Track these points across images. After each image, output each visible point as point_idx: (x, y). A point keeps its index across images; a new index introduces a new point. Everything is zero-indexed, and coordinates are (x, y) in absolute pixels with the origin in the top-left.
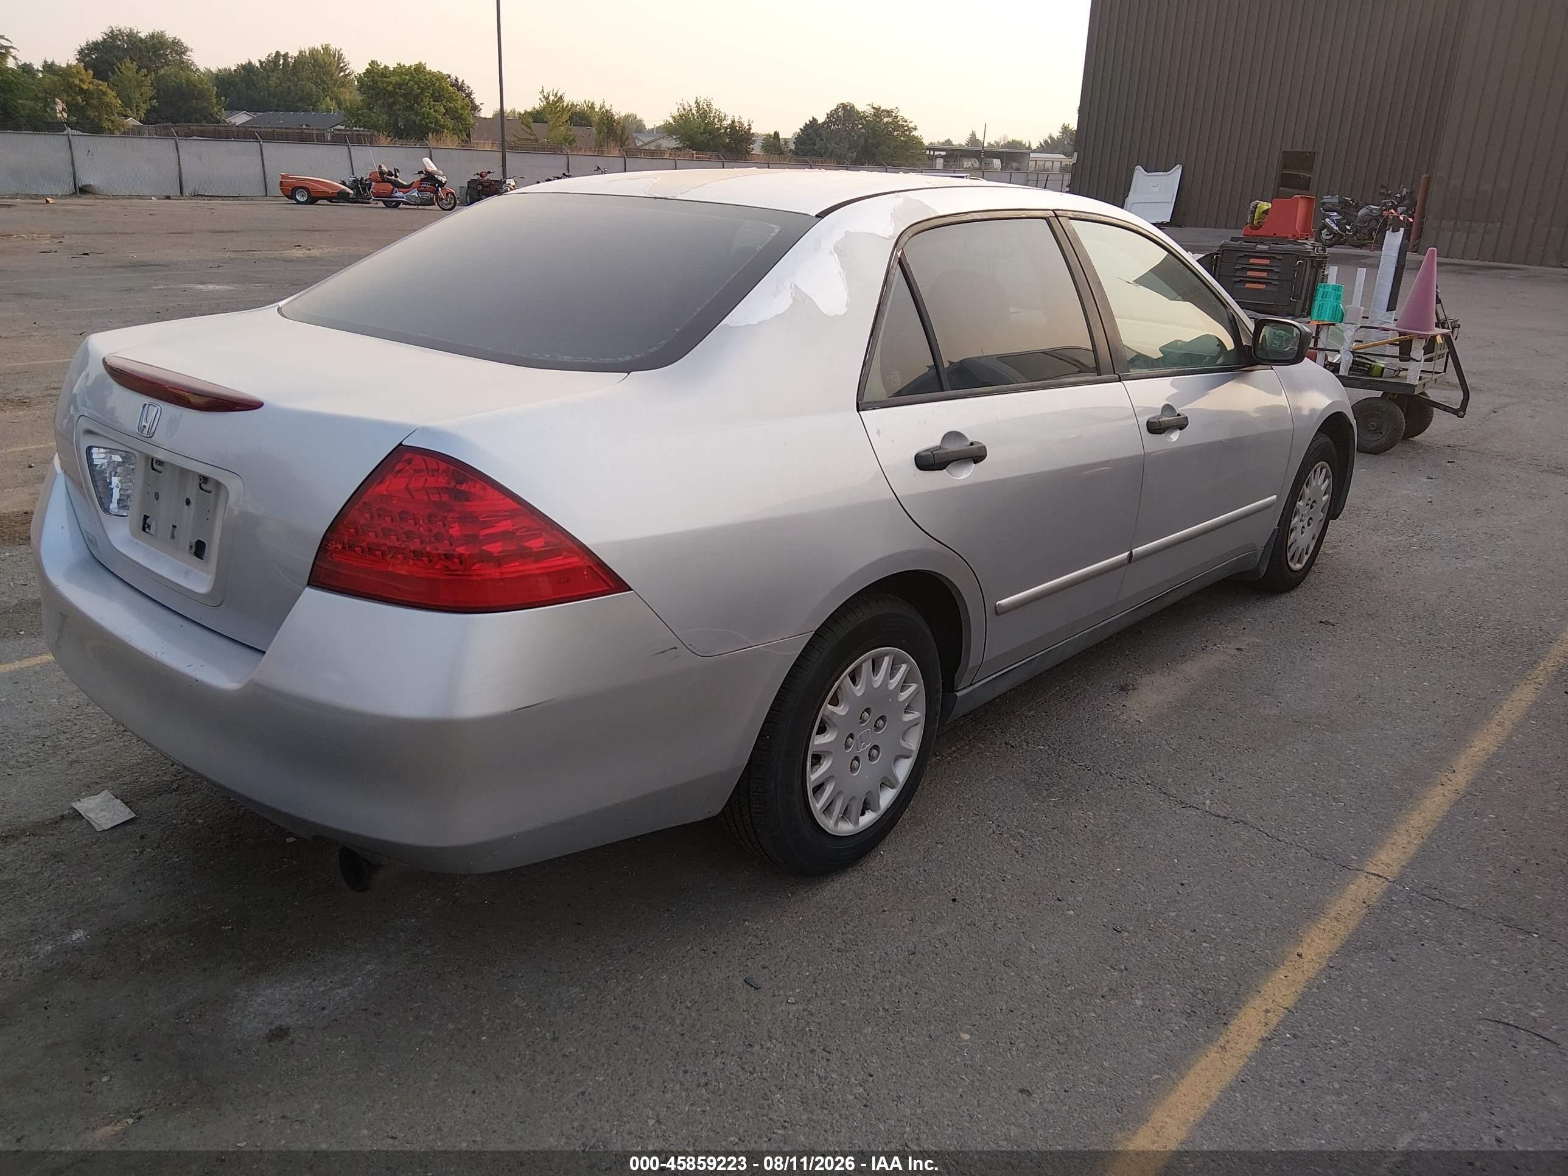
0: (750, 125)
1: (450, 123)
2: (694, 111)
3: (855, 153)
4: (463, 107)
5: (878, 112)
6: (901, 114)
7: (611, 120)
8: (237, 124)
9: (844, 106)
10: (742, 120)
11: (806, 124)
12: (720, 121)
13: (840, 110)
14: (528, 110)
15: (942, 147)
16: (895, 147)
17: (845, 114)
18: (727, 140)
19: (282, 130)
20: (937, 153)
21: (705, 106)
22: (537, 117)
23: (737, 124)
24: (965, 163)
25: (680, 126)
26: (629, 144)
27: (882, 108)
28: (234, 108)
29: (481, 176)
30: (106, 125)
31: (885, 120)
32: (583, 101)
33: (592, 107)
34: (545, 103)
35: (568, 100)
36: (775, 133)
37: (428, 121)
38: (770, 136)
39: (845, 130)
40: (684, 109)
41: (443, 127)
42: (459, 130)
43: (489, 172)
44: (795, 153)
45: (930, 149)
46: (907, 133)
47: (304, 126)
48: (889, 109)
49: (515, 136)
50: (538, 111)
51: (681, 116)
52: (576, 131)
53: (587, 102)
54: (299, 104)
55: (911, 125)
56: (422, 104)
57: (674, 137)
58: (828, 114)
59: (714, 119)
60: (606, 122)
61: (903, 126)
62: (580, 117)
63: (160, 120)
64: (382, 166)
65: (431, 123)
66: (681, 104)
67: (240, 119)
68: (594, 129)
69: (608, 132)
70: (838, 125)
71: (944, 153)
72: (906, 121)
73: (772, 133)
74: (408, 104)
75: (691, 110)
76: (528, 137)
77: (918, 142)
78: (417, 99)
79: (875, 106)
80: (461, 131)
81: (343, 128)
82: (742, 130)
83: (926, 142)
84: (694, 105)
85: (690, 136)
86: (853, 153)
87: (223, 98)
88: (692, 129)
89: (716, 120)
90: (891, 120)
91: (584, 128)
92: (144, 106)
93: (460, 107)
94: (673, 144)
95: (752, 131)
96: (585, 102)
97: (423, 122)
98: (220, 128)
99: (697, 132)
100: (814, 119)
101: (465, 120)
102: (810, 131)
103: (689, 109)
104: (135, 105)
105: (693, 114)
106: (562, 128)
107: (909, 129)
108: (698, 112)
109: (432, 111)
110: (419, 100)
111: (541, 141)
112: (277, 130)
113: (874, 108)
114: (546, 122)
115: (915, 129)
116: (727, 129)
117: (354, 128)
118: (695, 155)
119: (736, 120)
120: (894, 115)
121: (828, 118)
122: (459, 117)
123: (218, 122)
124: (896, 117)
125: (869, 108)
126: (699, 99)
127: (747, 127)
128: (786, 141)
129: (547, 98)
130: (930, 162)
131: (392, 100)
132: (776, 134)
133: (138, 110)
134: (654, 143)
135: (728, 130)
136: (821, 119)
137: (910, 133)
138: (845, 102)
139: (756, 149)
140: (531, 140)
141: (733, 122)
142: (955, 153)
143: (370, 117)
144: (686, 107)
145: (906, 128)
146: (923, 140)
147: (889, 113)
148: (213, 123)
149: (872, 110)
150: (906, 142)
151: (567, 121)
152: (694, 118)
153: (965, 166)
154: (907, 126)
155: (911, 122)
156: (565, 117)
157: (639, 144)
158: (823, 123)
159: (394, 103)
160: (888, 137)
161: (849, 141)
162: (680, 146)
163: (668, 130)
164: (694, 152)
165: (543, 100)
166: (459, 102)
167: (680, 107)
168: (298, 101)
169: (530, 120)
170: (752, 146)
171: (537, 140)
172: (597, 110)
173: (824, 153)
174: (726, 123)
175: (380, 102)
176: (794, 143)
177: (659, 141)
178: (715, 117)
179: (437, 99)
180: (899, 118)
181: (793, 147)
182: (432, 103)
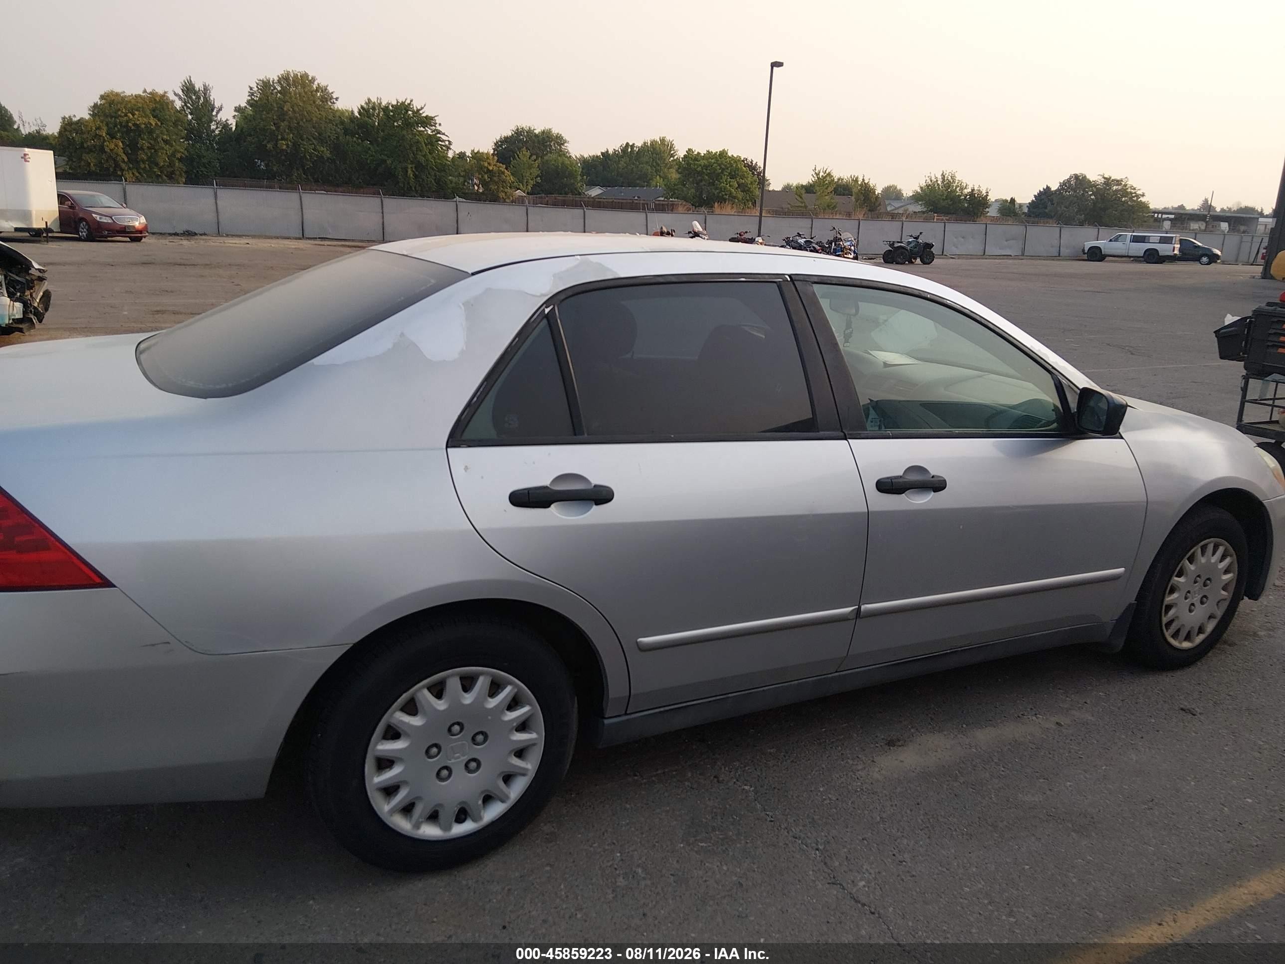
0: (988, 192)
1: (740, 195)
2: (939, 182)
3: (1083, 216)
4: (752, 183)
5: (1108, 182)
6: (1130, 183)
7: (868, 190)
8: (592, 196)
9: (1076, 177)
10: (981, 189)
11: (1040, 191)
12: (962, 189)
13: (1072, 179)
14: (804, 184)
15: (1174, 211)
16: (1123, 210)
17: (1079, 183)
18: (966, 205)
19: (619, 201)
20: (1165, 216)
21: (950, 178)
22: (809, 189)
23: (976, 192)
24: (1192, 225)
25: (926, 194)
26: (880, 209)
27: (1112, 178)
28: (592, 184)
29: (740, 235)
30: (502, 195)
31: (1115, 188)
32: (849, 176)
33: (856, 180)
34: (816, 179)
35: (836, 175)
36: (1012, 198)
37: (724, 193)
38: (1006, 201)
39: (1076, 196)
40: (931, 181)
41: (735, 198)
42: (747, 200)
43: (746, 232)
44: (1028, 215)
45: (1155, 212)
46: (1135, 199)
47: (636, 198)
48: (1118, 178)
49: (789, 204)
50: (811, 185)
51: (928, 186)
52: (838, 199)
53: (853, 177)
54: (638, 182)
55: (1139, 192)
56: (721, 180)
57: (920, 203)
58: (1060, 183)
59: (956, 189)
60: (863, 192)
61: (1131, 193)
62: (843, 189)
63: (541, 192)
64: (663, 227)
65: (726, 195)
66: (928, 177)
67: (595, 192)
68: (853, 198)
69: (864, 200)
70: (1070, 192)
71: (1172, 216)
72: (1134, 189)
73: (1009, 199)
74: (711, 181)
75: (937, 181)
76: (800, 205)
77: (1144, 207)
78: (718, 177)
79: (1106, 176)
80: (748, 201)
81: (662, 199)
82: (980, 197)
83: (1152, 207)
84: (940, 177)
85: (934, 202)
86: (1081, 215)
87: (585, 177)
88: (936, 197)
89: (958, 189)
90: (1120, 187)
91: (846, 197)
92: (532, 182)
93: (749, 182)
94: (918, 208)
95: (989, 198)
96: (851, 177)
97: (721, 195)
98: (577, 199)
99: (940, 198)
100: (1048, 188)
101: (752, 192)
102: (1043, 197)
103: (935, 180)
104: (525, 181)
105: (938, 184)
106: (827, 197)
107: (1138, 196)
108: (943, 182)
109: (728, 186)
110: (720, 177)
111: (809, 207)
112: (615, 201)
113: (1105, 178)
114: (815, 193)
115: (1143, 195)
116: (967, 195)
117: (671, 199)
118: (936, 217)
119: (976, 189)
120: (1123, 183)
121: (1060, 186)
122: (748, 190)
123: (580, 194)
124: (1125, 185)
125: (1100, 177)
126: (945, 172)
127: (985, 194)
128: (1021, 206)
129: (817, 174)
130: (1158, 224)
131: (699, 178)
132: (1013, 200)
133: (527, 185)
134: (903, 208)
135: (968, 197)
136: (1054, 187)
137: (1137, 199)
138: (1078, 173)
139: (993, 212)
140: (802, 207)
141: (973, 190)
142: (1183, 217)
143: (683, 191)
144: (933, 179)
145: (1134, 195)
146: (1150, 205)
147: (1118, 182)
148: (576, 195)
149: (1103, 179)
150: (1132, 206)
151: (831, 192)
152: (939, 188)
153: (1191, 228)
154: (1135, 193)
155: (1139, 190)
156: (830, 189)
157: (889, 209)
158: (1056, 191)
159: (701, 181)
160: (1116, 202)
161: (1078, 205)
162: (925, 209)
163: (916, 198)
164: (936, 215)
165: (815, 176)
166: (749, 179)
167: (928, 179)
168: (638, 179)
169: (803, 191)
170: (987, 210)
171: (806, 207)
172: (859, 183)
173: (1054, 216)
174: (966, 191)
175: (691, 180)
176: (1027, 207)
177: (908, 206)
178: (957, 186)
179: (732, 177)
180: (1128, 186)
181: (1026, 210)
182: (729, 180)
